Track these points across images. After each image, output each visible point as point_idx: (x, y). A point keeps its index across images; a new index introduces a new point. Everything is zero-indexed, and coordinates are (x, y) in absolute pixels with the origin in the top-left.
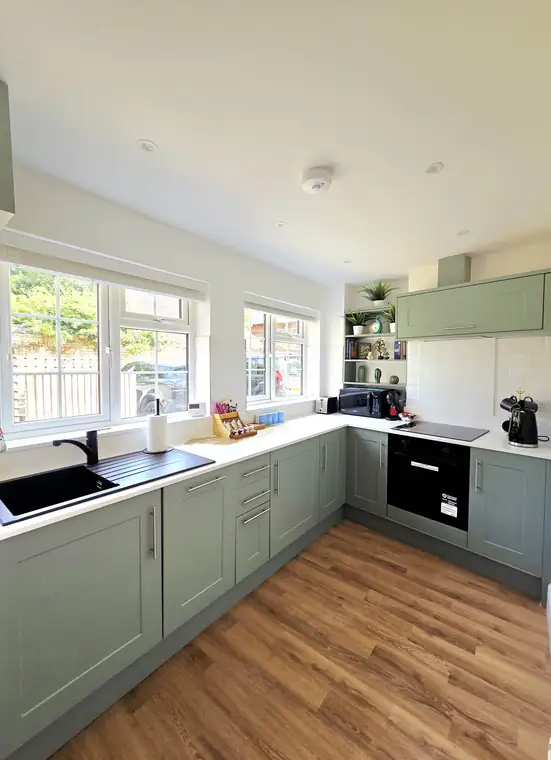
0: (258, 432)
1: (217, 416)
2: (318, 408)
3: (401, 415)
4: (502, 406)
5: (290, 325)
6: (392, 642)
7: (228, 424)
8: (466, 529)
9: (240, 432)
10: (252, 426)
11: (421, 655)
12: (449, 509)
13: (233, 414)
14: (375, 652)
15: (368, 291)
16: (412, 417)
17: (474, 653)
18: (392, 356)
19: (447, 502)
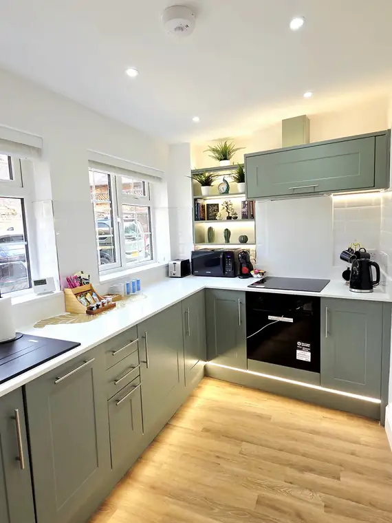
0: (117, 303)
1: (70, 291)
2: (172, 271)
3: (252, 273)
4: (341, 258)
5: (136, 185)
6: (272, 488)
7: (83, 299)
8: (319, 371)
9: (98, 306)
10: (110, 298)
11: (298, 493)
12: (304, 355)
13: (85, 288)
14: (259, 502)
15: (214, 150)
16: (263, 274)
17: (339, 479)
18: (240, 216)
19: (301, 349)
